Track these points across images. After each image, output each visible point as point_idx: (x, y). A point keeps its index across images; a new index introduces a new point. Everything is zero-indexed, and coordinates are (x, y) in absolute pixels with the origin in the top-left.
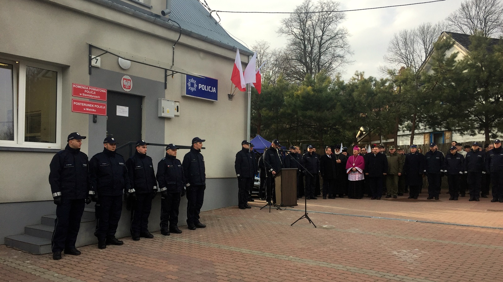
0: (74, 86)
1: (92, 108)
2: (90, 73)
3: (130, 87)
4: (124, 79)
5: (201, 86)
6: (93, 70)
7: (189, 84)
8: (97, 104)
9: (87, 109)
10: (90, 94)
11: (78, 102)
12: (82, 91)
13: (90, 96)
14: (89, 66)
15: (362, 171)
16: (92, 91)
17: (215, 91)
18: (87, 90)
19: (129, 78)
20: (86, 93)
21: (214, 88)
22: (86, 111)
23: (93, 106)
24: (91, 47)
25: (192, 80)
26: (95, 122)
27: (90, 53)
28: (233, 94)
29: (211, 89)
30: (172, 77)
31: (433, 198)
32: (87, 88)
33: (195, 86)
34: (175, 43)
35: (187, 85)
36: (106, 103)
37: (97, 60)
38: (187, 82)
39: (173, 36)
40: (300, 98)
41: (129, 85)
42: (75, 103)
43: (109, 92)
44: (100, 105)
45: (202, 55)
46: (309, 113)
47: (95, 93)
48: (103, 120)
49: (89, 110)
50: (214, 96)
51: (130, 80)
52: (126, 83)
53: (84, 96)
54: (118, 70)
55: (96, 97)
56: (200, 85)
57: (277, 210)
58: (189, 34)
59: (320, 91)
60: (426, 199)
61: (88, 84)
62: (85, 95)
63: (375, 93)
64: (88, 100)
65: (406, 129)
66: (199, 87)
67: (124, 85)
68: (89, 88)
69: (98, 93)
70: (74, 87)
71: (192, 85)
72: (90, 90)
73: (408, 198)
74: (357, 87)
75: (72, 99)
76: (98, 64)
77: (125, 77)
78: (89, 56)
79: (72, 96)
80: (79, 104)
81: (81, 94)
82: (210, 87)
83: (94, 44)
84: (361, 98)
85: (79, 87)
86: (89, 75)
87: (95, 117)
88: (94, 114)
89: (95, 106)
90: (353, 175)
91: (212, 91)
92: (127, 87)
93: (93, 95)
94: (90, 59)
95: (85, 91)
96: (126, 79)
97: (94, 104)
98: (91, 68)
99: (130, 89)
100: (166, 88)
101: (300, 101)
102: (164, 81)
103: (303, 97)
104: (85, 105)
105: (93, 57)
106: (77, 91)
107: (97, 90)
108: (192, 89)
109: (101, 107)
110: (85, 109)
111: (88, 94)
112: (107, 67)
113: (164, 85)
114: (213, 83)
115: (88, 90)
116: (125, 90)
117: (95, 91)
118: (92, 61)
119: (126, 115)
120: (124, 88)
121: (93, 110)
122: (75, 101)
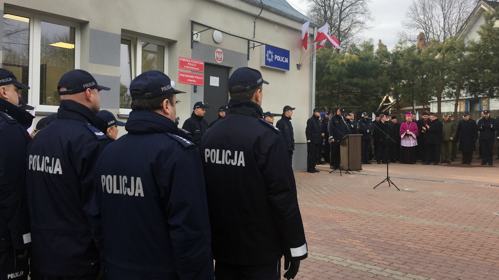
0: (180, 59)
1: (193, 79)
2: (192, 48)
3: (221, 59)
4: (217, 52)
5: (277, 58)
6: (194, 43)
7: (267, 55)
8: (197, 75)
9: (190, 80)
10: (192, 66)
11: (183, 73)
12: (186, 63)
13: (192, 68)
14: (191, 41)
15: (416, 136)
16: (193, 63)
17: (287, 61)
18: (189, 62)
19: (221, 51)
20: (189, 66)
21: (287, 58)
22: (189, 82)
23: (194, 77)
24: (193, 23)
25: (270, 52)
26: (195, 91)
27: (192, 29)
28: (301, 64)
29: (284, 60)
30: (254, 49)
31: (486, 164)
32: (190, 61)
33: (272, 57)
34: (257, 18)
35: (266, 56)
36: (203, 74)
37: (198, 35)
38: (266, 53)
39: (256, 11)
40: (346, 66)
41: (221, 57)
42: (181, 75)
43: (206, 64)
44: (199, 76)
45: (276, 27)
46: (355, 80)
48: (201, 89)
49: (191, 81)
50: (286, 66)
51: (221, 53)
52: (218, 56)
53: (187, 68)
54: (212, 44)
55: (197, 69)
56: (275, 56)
57: (346, 174)
58: (268, 9)
59: (367, 59)
60: (479, 164)
61: (190, 57)
62: (189, 67)
63: (422, 60)
64: (190, 72)
65: (446, 96)
66: (275, 58)
67: (217, 58)
68: (191, 61)
69: (198, 66)
70: (180, 61)
71: (270, 55)
72: (192, 63)
73: (461, 164)
74: (402, 55)
75: (179, 71)
76: (198, 39)
77: (218, 50)
78: (191, 31)
79: (179, 68)
80: (183, 75)
81: (185, 67)
82: (283, 58)
83: (195, 21)
84: (408, 66)
85: (184, 60)
87: (195, 87)
88: (194, 85)
89: (196, 77)
90: (407, 141)
91: (285, 62)
92: (219, 59)
93: (194, 67)
94: (192, 35)
95: (189, 64)
96: (218, 52)
97: (195, 75)
98: (193, 42)
99: (221, 61)
100: (248, 59)
101: (345, 68)
102: (247, 53)
103: (349, 65)
104: (188, 76)
105: (195, 32)
106: (183, 64)
107: (197, 62)
108: (270, 60)
109: (200, 78)
110: (188, 80)
112: (204, 42)
113: (247, 56)
114: (285, 53)
115: (191, 63)
116: (218, 62)
117: (196, 64)
118: (194, 36)
119: (217, 85)
120: (218, 60)
121: (194, 81)
122: (181, 73)
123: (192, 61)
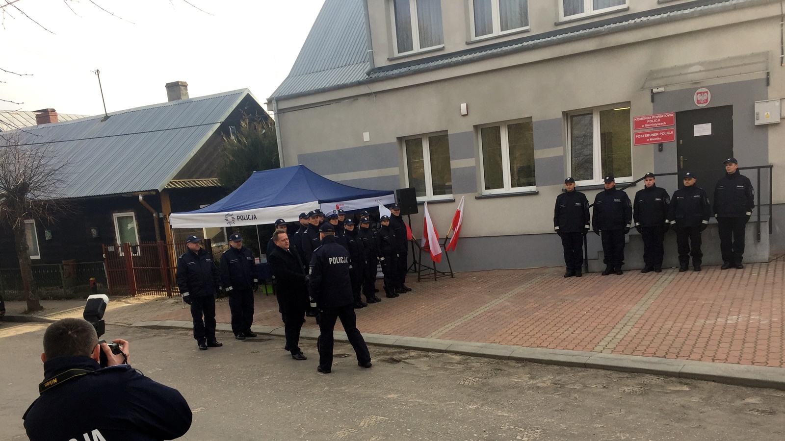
0: (635, 119)
1: (656, 137)
2: (653, 101)
3: (707, 100)
4: (698, 94)
6: (655, 96)
8: (662, 132)
9: (651, 139)
10: (654, 123)
11: (640, 134)
13: (654, 125)
14: (651, 95)
16: (656, 119)
19: (705, 90)
20: (649, 123)
22: (650, 141)
23: (657, 134)
30: (781, 65)
32: (650, 118)
34: (782, 17)
41: (706, 98)
42: (637, 136)
43: (678, 114)
47: (659, 120)
48: (671, 148)
49: (654, 139)
51: (707, 92)
52: (700, 97)
53: (647, 127)
62: (649, 125)
67: (697, 100)
68: (652, 117)
70: (635, 121)
72: (654, 119)
75: (634, 133)
77: (699, 91)
79: (634, 130)
80: (641, 136)
81: (643, 126)
85: (640, 119)
86: (652, 104)
87: (661, 145)
88: (659, 143)
89: (660, 134)
92: (702, 102)
93: (656, 123)
96: (700, 93)
97: (659, 132)
99: (706, 102)
100: (768, 84)
106: (639, 124)
107: (662, 116)
110: (648, 140)
111: (652, 123)
112: (672, 88)
115: (652, 119)
116: (700, 105)
117: (660, 118)
121: (658, 139)
122: (636, 134)
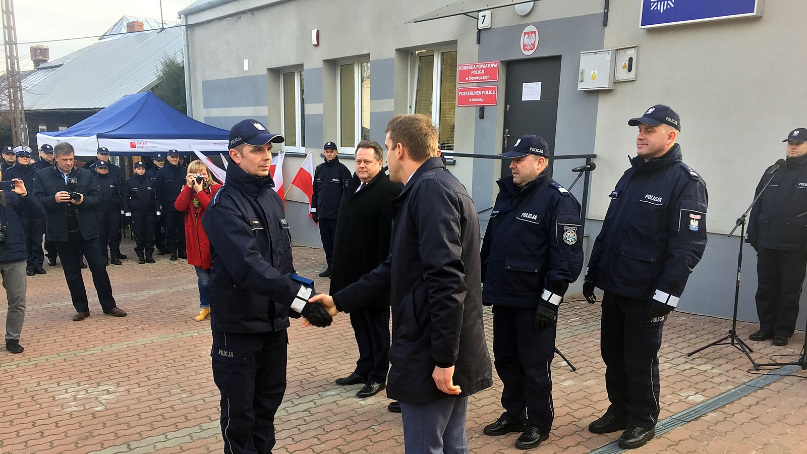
0: (462, 68)
1: (479, 97)
2: (479, 42)
3: (534, 45)
4: (525, 34)
6: (482, 34)
8: (485, 89)
9: (473, 100)
11: (464, 90)
12: (469, 73)
13: (478, 78)
14: (477, 31)
16: (479, 69)
19: (535, 29)
20: (473, 75)
22: (472, 103)
23: (480, 93)
26: (482, 117)
32: (475, 67)
36: (496, 85)
37: (485, 16)
41: (533, 42)
42: (460, 93)
47: (483, 72)
49: (476, 100)
51: (535, 32)
52: (527, 40)
53: (470, 81)
54: (515, 22)
55: (485, 78)
61: (476, 60)
62: (472, 78)
64: (476, 85)
67: (524, 45)
69: (488, 71)
70: (462, 71)
72: (477, 70)
75: (458, 88)
76: (487, 24)
77: (527, 30)
78: (477, 14)
79: (459, 83)
80: (464, 94)
81: (467, 79)
85: (465, 68)
86: (477, 46)
87: (482, 110)
88: (481, 106)
92: (529, 48)
93: (480, 75)
95: (472, 72)
96: (528, 33)
97: (482, 90)
98: (479, 33)
99: (533, 49)
100: (605, 24)
104: (471, 93)
106: (463, 76)
107: (486, 66)
108: (663, 6)
109: (490, 92)
110: (470, 100)
111: (476, 75)
112: (500, 24)
113: (601, 19)
116: (526, 53)
117: (483, 69)
118: (479, 20)
119: (538, 97)
120: (526, 50)
121: (481, 100)
122: (461, 90)
123: (477, 66)
